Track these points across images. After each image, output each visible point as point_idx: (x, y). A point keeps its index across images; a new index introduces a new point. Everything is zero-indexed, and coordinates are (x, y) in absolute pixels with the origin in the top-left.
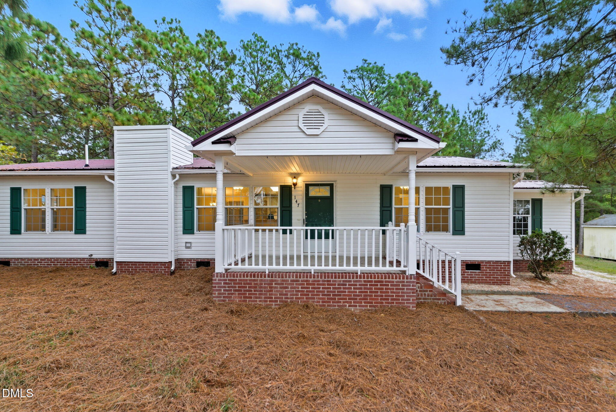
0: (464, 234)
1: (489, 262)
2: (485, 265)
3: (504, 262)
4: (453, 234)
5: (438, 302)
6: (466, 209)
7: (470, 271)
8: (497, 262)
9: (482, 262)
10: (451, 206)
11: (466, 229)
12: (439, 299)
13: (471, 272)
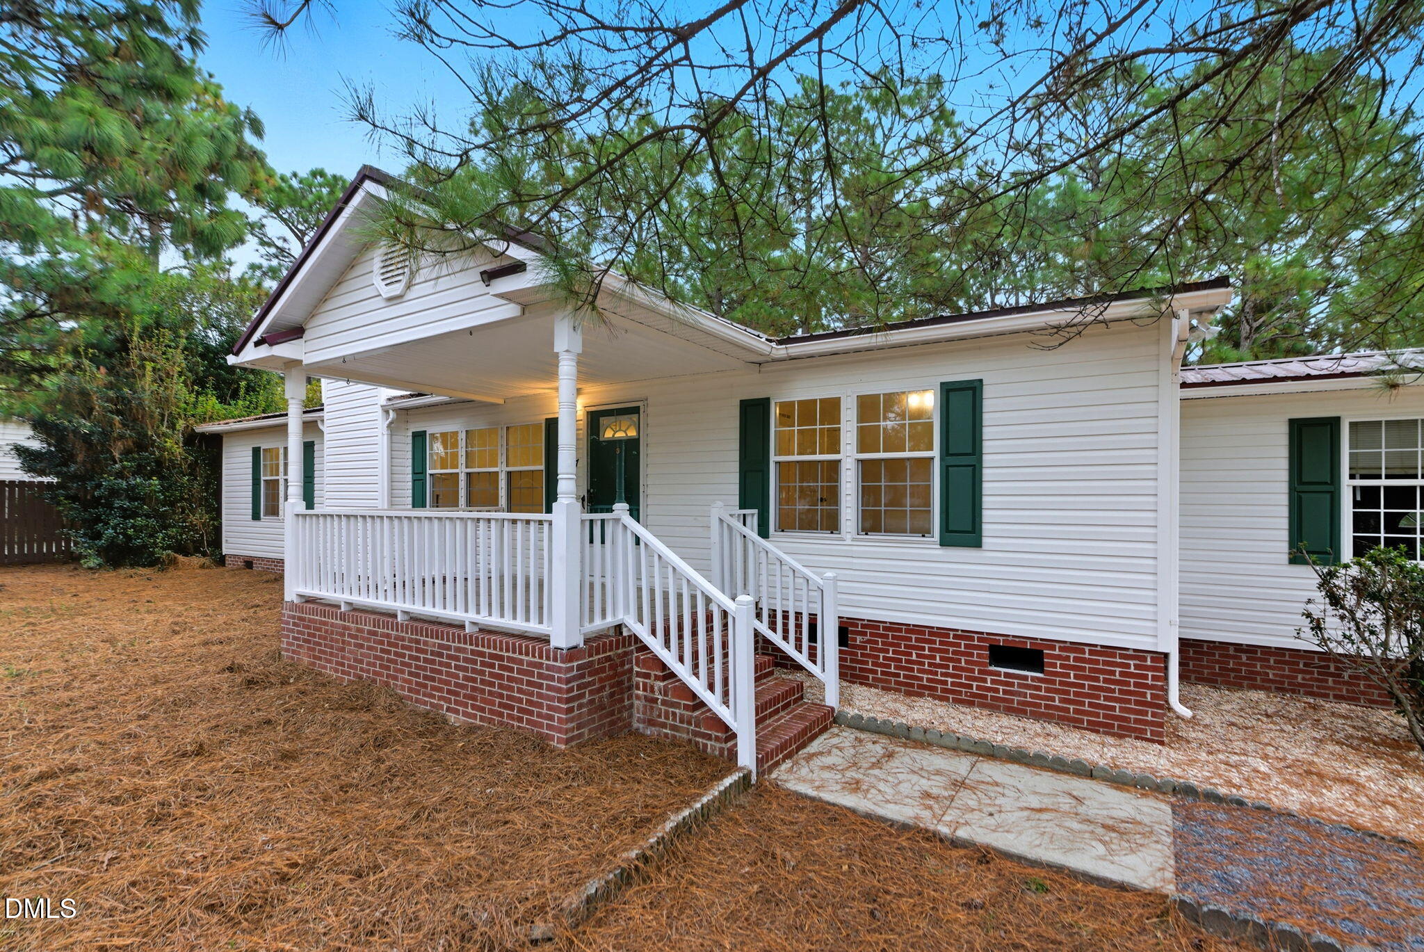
0: (977, 544)
1: (1076, 647)
2: (1059, 657)
3: (1139, 654)
4: (944, 543)
5: (705, 746)
6: (987, 460)
7: (1003, 670)
8: (1109, 650)
9: (1051, 644)
10: (936, 453)
11: (987, 529)
12: (709, 737)
13: (1007, 675)
